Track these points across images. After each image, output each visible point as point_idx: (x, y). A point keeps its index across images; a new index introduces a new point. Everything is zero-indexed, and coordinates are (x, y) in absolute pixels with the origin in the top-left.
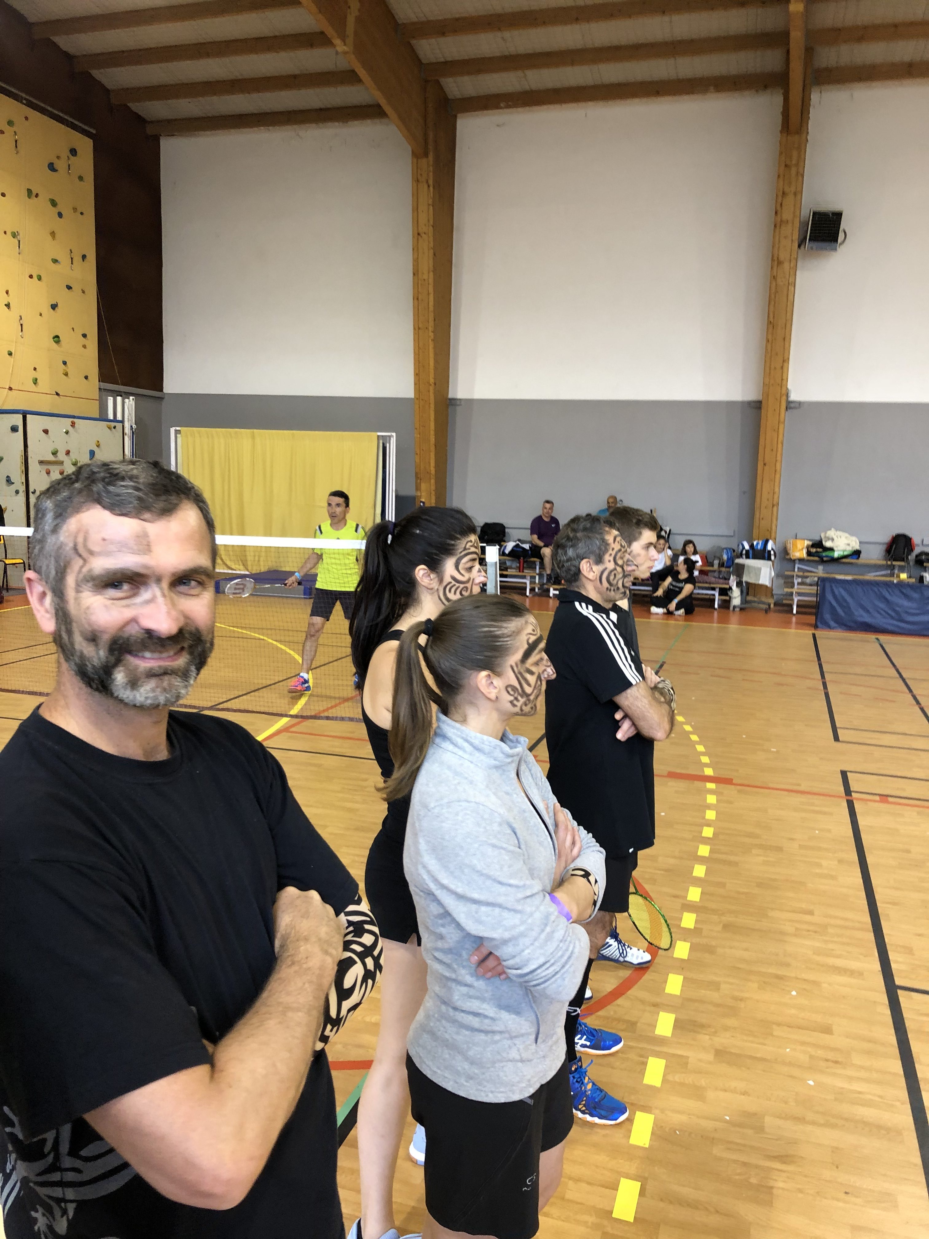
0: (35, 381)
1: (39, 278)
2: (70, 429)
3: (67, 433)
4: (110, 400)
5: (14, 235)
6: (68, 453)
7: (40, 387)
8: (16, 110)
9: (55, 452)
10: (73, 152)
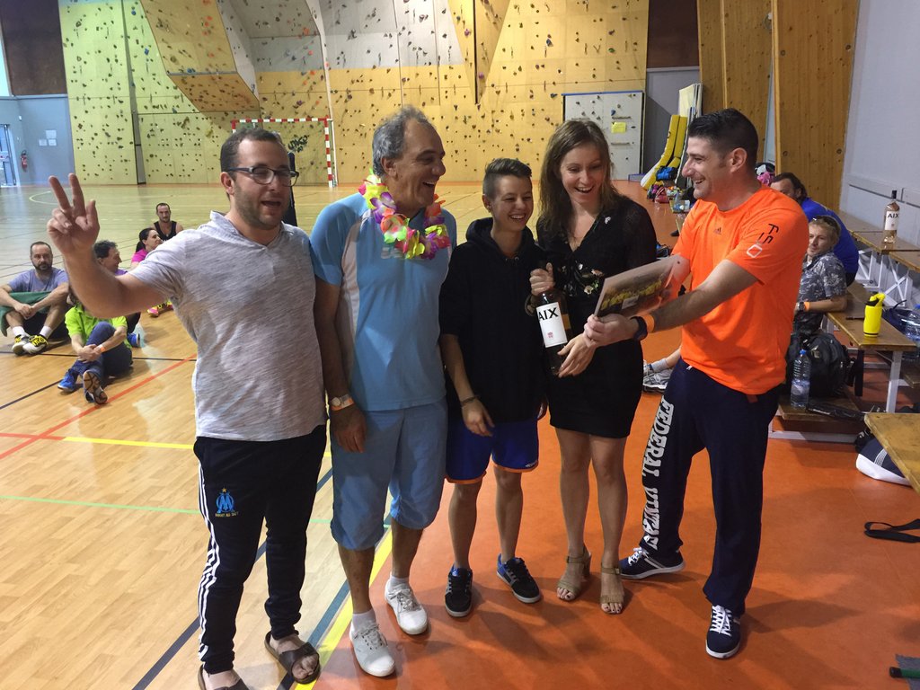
7: (598, 78)
9: (584, 113)
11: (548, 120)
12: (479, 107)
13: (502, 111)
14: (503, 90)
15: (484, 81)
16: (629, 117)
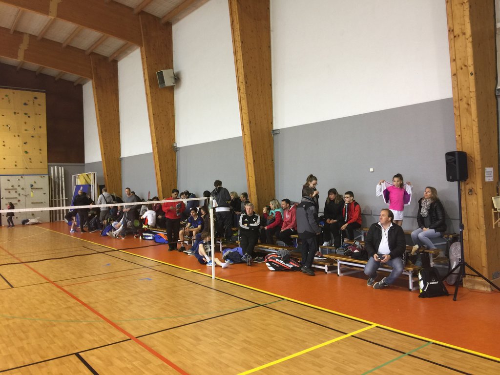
1: (19, 136)
3: (19, 180)
4: (52, 168)
5: (7, 126)
6: (19, 186)
7: (19, 166)
8: (9, 92)
9: (12, 186)
10: (36, 98)
16: (42, 188)
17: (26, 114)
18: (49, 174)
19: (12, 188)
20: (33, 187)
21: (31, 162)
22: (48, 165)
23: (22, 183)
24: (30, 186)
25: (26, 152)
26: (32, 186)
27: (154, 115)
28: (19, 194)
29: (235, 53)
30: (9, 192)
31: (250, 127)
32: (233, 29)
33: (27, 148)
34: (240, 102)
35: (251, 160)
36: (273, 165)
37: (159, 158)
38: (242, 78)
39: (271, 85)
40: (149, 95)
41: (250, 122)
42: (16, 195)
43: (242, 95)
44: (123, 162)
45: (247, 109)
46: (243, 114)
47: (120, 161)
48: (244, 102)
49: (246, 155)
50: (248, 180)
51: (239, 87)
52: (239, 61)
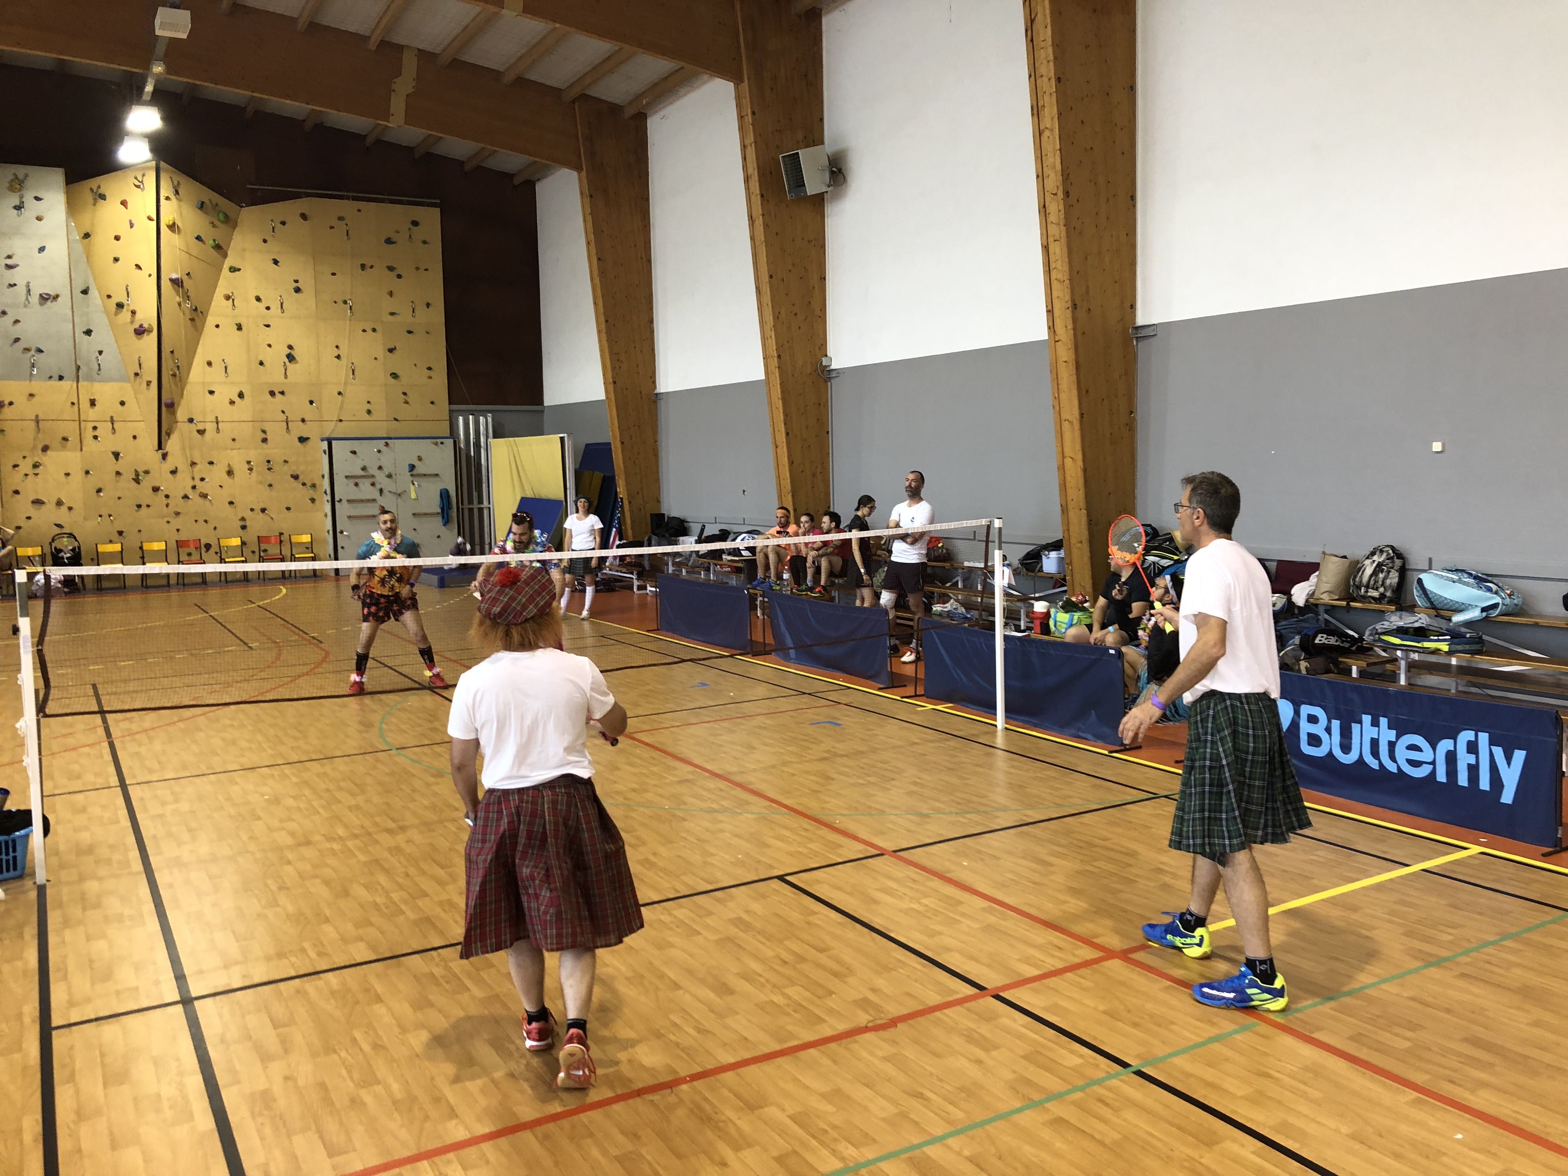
0: (369, 412)
1: (374, 330)
2: (384, 449)
3: (379, 451)
4: (461, 419)
5: (345, 302)
6: (380, 468)
7: (375, 416)
8: (346, 207)
9: (364, 469)
10: (415, 223)
11: (296, 477)
12: (164, 456)
13: (211, 463)
14: (210, 427)
15: (174, 413)
16: (437, 475)
17: (391, 269)
18: (453, 433)
19: (362, 473)
20: (415, 472)
21: (406, 402)
22: (451, 411)
23: (386, 460)
24: (407, 469)
25: (395, 376)
26: (412, 467)
27: (771, 277)
28: (381, 491)
29: (1036, 111)
30: (356, 485)
31: (1075, 320)
32: (1031, 40)
33: (396, 363)
34: (1046, 248)
35: (1071, 411)
36: (1131, 426)
37: (784, 399)
38: (1054, 180)
39: (1133, 198)
40: (759, 222)
41: (1075, 306)
42: (373, 493)
43: (1053, 230)
44: (662, 405)
45: (1066, 268)
46: (1055, 284)
47: (655, 402)
48: (1058, 250)
49: (1058, 399)
50: (1062, 468)
51: (1043, 209)
52: (1047, 133)
